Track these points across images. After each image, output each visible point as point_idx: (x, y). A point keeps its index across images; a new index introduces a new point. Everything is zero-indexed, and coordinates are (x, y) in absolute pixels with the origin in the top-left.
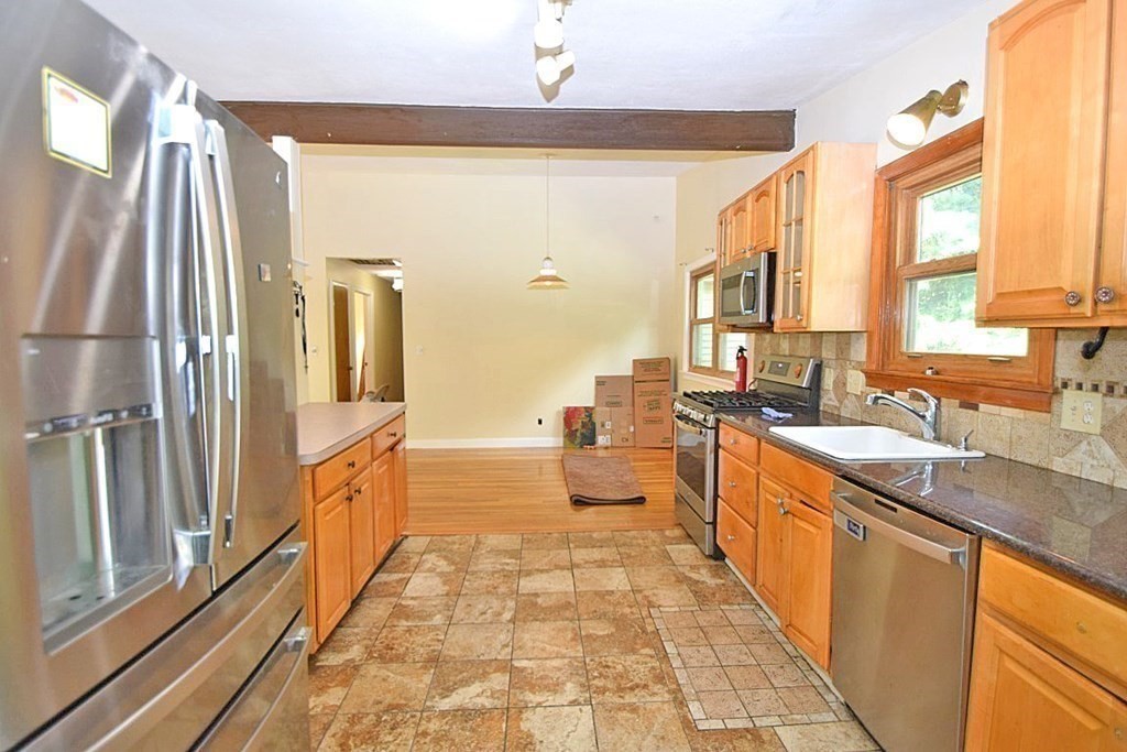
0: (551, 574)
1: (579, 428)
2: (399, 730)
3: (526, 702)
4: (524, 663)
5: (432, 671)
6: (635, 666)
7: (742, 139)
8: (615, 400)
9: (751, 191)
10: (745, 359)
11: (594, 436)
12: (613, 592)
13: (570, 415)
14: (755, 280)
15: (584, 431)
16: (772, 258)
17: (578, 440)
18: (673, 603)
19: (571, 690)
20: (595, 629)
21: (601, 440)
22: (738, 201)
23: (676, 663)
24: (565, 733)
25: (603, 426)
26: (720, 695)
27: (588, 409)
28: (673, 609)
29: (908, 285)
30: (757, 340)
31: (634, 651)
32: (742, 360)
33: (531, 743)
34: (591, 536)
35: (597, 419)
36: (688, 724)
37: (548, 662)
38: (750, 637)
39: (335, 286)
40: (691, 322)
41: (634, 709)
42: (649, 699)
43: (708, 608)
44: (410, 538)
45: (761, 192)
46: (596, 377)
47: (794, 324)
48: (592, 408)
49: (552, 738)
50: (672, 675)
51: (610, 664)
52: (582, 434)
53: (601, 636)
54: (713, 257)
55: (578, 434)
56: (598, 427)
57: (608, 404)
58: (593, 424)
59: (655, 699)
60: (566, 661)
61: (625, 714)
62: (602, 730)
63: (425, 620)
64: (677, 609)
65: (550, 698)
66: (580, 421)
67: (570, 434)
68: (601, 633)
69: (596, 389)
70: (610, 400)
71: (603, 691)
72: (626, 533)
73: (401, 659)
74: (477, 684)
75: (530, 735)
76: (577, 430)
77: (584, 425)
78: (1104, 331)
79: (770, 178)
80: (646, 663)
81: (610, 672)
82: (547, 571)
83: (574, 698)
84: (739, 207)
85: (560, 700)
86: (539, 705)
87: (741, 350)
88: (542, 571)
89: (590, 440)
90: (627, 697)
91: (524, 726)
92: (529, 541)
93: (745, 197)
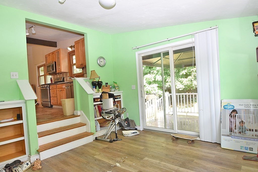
9: (51, 53)
10: (52, 80)
14: (53, 66)
16: (55, 62)
22: (49, 54)
29: (72, 66)
30: (54, 76)
32: (51, 80)
40: (38, 76)
45: (53, 53)
47: (59, 71)
54: (44, 63)
78: (83, 67)
79: (54, 51)
84: (49, 55)
87: (51, 78)
93: (50, 53)
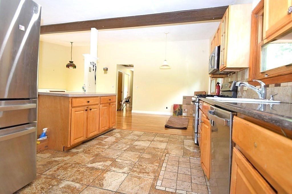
0: (145, 142)
1: (178, 110)
2: (74, 169)
3: (111, 169)
4: (119, 160)
5: (94, 157)
6: (149, 167)
7: (215, 16)
8: (188, 103)
11: (182, 113)
12: (159, 148)
13: (175, 107)
15: (179, 111)
16: (219, 48)
17: (177, 114)
18: (175, 154)
19: (126, 169)
20: (145, 156)
21: (184, 114)
23: (163, 169)
24: (114, 180)
25: (185, 110)
26: (170, 180)
27: (181, 106)
28: (174, 155)
31: (152, 163)
32: (218, 87)
33: (103, 180)
34: (163, 135)
35: (183, 108)
36: (153, 186)
37: (125, 161)
38: (194, 167)
39: (119, 72)
41: (139, 178)
42: (147, 176)
43: (185, 157)
44: (116, 129)
45: (218, 29)
46: (183, 96)
48: (182, 105)
49: (110, 180)
50: (159, 172)
51: (143, 165)
52: (178, 112)
53: (146, 158)
55: (177, 112)
56: (183, 110)
57: (186, 104)
58: (182, 109)
59: (149, 177)
60: (131, 162)
61: (136, 179)
62: (125, 181)
63: (103, 146)
64: (175, 155)
65: (118, 170)
66: (178, 108)
67: (175, 112)
68: (147, 157)
69: (183, 100)
70: (187, 103)
71: (134, 171)
72: (174, 135)
73: (89, 153)
74: (102, 162)
75: (104, 178)
76: (177, 111)
77: (179, 110)
80: (154, 167)
81: (141, 167)
82: (144, 141)
83: (124, 171)
84: (214, 37)
85: (121, 171)
86: (114, 171)
87: (218, 83)
88: (143, 141)
89: (180, 114)
90: (140, 175)
91: (105, 175)
92: (146, 134)
